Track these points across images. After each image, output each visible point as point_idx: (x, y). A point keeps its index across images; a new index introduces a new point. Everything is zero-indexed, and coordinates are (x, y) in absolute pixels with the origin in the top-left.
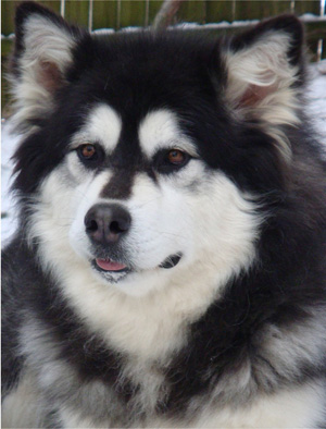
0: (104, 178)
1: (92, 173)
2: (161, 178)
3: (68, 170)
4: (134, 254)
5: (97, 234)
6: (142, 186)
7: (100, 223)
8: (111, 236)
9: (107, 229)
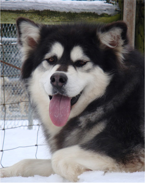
0: (57, 66)
1: (52, 66)
2: (77, 68)
3: (42, 66)
4: (68, 92)
5: (55, 83)
6: (71, 69)
7: (56, 79)
8: (60, 84)
9: (58, 81)
